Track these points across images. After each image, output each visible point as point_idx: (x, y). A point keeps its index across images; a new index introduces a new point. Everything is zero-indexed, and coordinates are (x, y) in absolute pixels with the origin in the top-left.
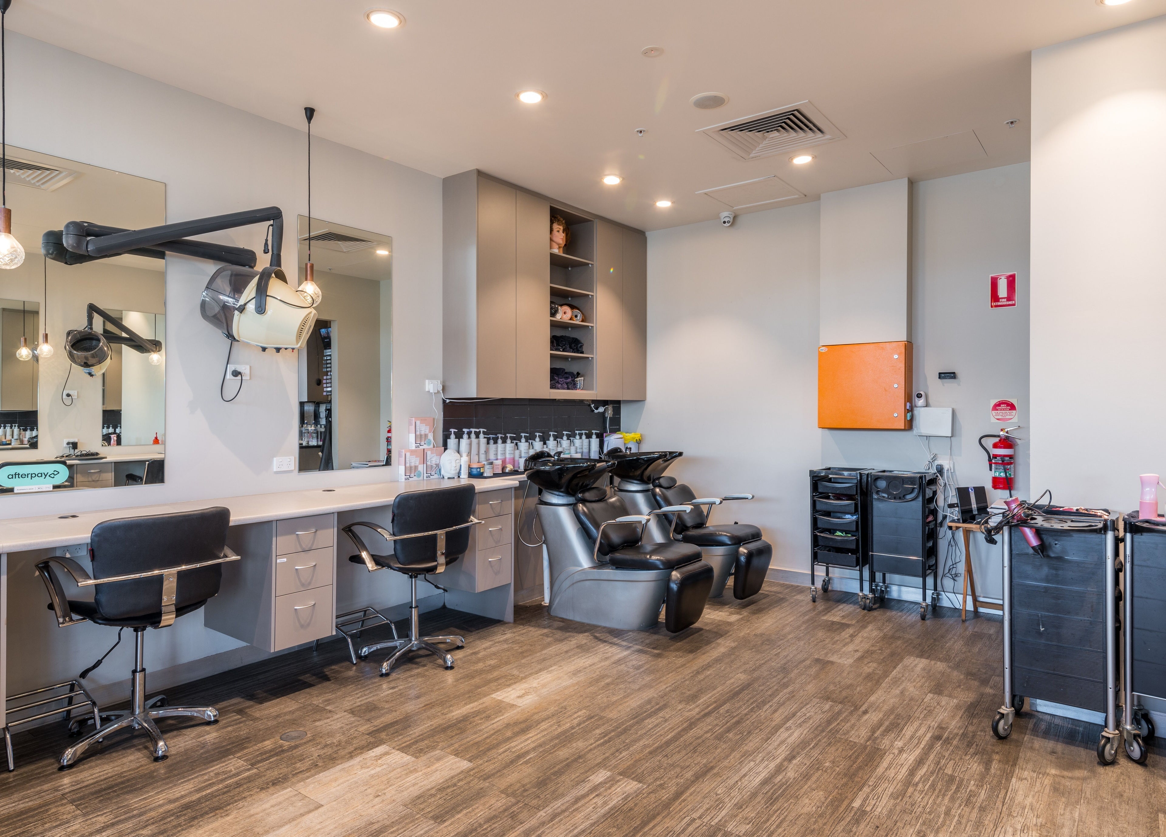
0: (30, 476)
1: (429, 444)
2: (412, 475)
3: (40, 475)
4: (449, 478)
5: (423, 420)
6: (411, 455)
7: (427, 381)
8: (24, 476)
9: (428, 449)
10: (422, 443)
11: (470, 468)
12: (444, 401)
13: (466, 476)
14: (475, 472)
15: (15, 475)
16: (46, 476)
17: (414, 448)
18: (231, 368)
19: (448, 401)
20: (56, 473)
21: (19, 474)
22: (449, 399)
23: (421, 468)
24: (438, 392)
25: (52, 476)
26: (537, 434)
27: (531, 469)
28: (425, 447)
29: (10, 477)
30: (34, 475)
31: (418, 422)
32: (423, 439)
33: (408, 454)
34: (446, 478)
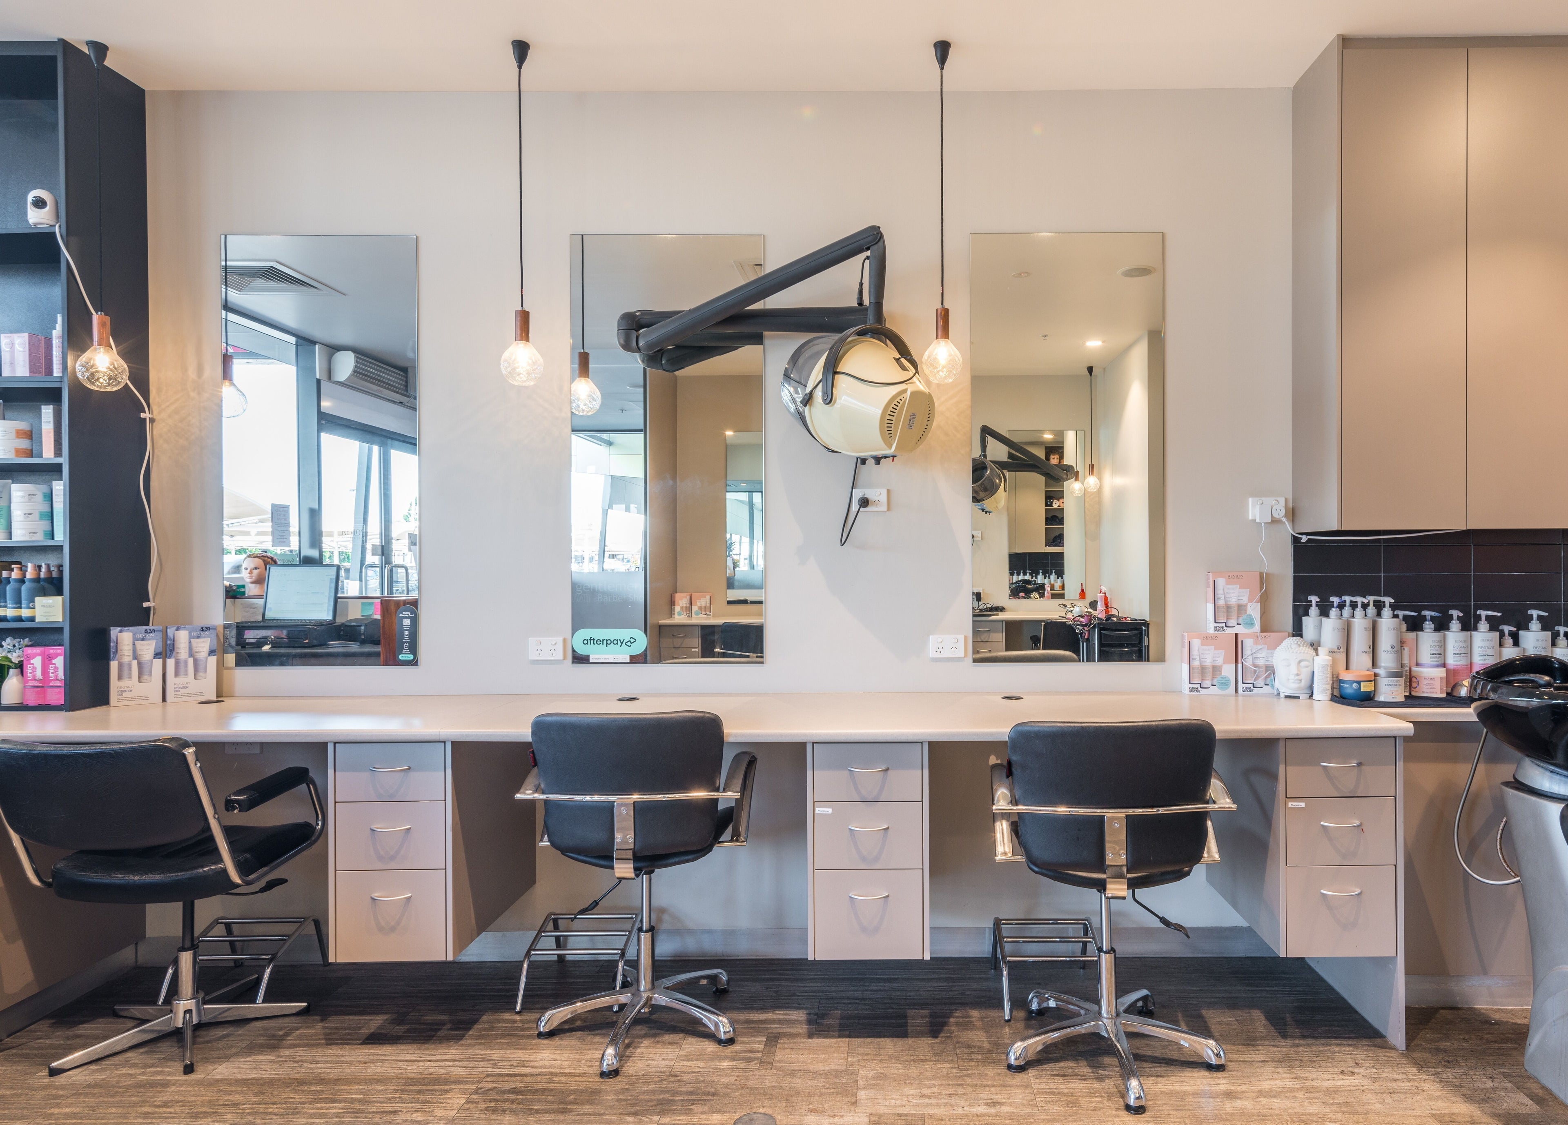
0: (605, 642)
1: (1250, 623)
2: (1207, 683)
3: (615, 642)
4: (1287, 697)
5: (1232, 578)
6: (1203, 644)
7: (1250, 499)
8: (599, 642)
9: (1248, 635)
10: (1232, 622)
11: (1337, 682)
12: (1296, 540)
13: (1326, 696)
14: (1349, 689)
15: (590, 640)
16: (622, 643)
17: (1212, 631)
18: (858, 494)
19: (1304, 539)
20: (632, 640)
21: (594, 640)
22: (1307, 534)
23: (1228, 671)
24: (1275, 521)
25: (629, 644)
26: (1535, 613)
27: (1480, 699)
28: (1239, 629)
29: (585, 642)
30: (609, 642)
31: (1221, 582)
32: (1234, 614)
33: (1196, 643)
34: (1282, 695)
